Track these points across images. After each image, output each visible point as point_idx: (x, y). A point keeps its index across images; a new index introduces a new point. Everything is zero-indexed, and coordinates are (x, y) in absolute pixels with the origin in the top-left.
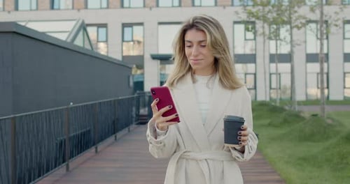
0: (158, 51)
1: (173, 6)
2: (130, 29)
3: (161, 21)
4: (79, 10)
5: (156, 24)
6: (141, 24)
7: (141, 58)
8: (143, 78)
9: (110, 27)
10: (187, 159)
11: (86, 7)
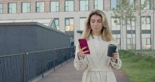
0: (80, 29)
1: (86, 11)
2: (68, 20)
3: (81, 17)
4: (47, 13)
5: (79, 18)
6: (73, 18)
7: (73, 32)
8: (74, 40)
9: (60, 19)
10: (91, 72)
11: (50, 11)
